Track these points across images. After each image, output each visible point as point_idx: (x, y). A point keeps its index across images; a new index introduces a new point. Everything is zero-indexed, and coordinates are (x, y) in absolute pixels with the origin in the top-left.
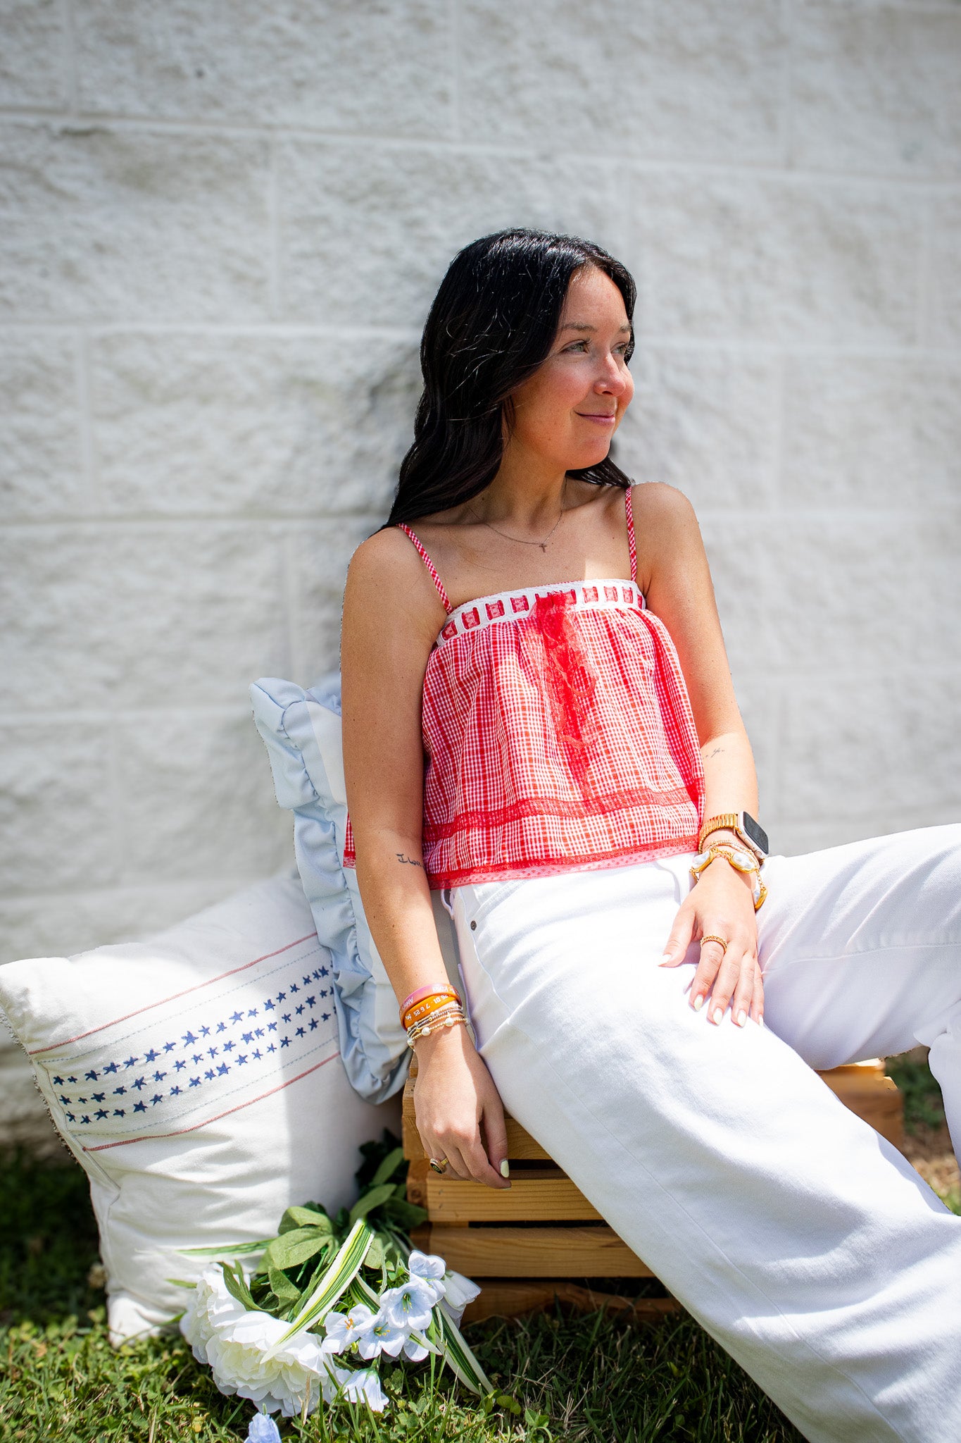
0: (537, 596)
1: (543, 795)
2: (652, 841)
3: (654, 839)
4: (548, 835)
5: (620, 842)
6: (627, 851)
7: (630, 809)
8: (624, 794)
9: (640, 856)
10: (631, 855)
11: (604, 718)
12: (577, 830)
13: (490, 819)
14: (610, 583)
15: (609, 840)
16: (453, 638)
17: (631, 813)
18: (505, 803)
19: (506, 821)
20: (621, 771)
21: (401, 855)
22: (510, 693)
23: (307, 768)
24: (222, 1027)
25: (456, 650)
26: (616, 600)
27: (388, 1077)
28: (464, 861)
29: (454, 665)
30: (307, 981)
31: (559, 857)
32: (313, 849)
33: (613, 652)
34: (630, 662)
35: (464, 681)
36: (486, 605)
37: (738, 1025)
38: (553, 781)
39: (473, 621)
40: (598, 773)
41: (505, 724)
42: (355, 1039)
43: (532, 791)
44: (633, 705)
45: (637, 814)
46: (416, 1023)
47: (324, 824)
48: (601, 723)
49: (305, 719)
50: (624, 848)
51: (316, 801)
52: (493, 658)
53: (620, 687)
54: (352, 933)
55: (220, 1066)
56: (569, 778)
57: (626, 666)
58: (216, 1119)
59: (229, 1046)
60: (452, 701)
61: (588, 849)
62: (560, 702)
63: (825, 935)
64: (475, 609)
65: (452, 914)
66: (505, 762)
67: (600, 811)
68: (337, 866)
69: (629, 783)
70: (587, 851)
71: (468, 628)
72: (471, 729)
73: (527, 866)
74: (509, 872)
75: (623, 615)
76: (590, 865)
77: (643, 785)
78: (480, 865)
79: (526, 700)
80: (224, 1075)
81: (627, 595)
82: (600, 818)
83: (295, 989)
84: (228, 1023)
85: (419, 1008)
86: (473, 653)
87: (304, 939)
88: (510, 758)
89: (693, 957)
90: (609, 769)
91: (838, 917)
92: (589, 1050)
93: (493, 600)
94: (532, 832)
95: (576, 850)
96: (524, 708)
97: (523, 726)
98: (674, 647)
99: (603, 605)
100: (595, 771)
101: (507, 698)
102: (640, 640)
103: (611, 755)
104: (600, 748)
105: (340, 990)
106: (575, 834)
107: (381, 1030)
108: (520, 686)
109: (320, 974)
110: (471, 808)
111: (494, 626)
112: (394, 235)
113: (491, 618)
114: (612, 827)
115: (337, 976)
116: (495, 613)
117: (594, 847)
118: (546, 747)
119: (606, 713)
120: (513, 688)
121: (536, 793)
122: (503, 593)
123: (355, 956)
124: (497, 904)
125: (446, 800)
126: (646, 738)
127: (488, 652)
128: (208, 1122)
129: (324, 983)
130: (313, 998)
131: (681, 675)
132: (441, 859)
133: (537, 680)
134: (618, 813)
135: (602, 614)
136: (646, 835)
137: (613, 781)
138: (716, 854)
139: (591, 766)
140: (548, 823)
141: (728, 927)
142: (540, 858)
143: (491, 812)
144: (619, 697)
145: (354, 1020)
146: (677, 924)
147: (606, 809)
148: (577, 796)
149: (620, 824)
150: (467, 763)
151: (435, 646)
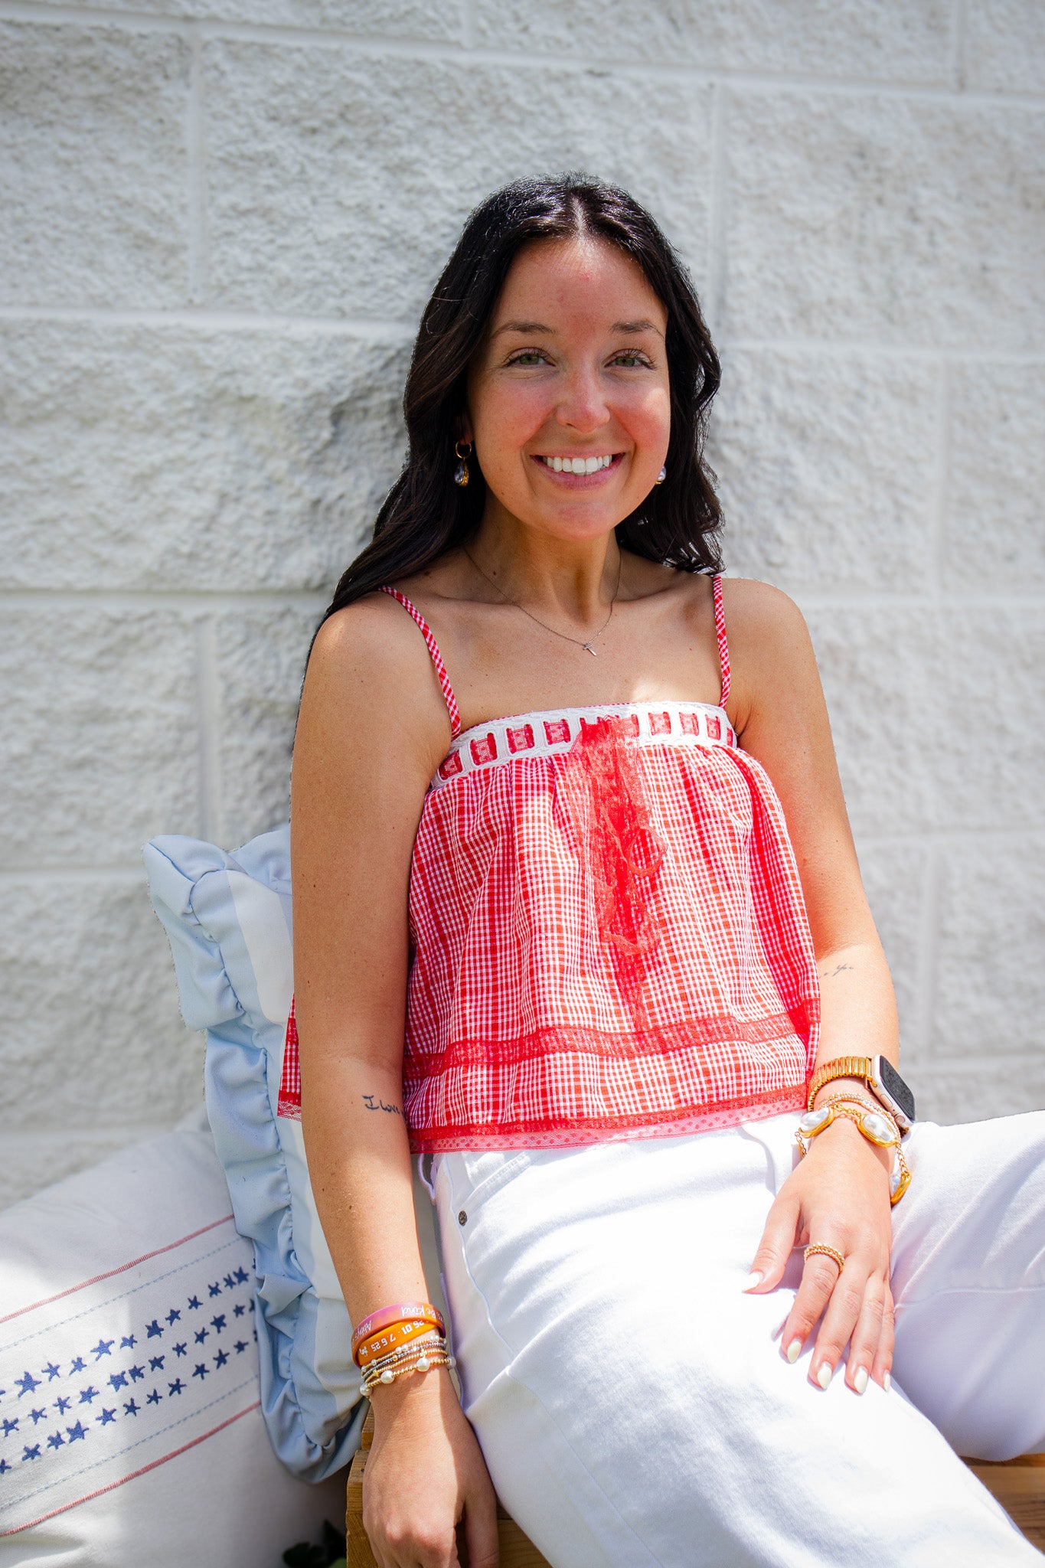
0: (582, 720)
1: (576, 1023)
2: (735, 1096)
3: (739, 1092)
4: (582, 1083)
5: (688, 1096)
6: (697, 1110)
7: (704, 1047)
8: (696, 1024)
9: (717, 1119)
10: (703, 1117)
11: (670, 909)
12: (624, 1076)
13: (500, 1052)
14: (689, 708)
15: (670, 1094)
16: (457, 776)
17: (706, 1053)
18: (522, 1030)
19: (523, 1058)
20: (693, 989)
21: (369, 1098)
22: (538, 866)
23: (228, 969)
24: (79, 1364)
25: (462, 795)
26: (697, 734)
27: (333, 1442)
28: (456, 1113)
29: (457, 817)
30: (214, 1291)
31: (596, 1116)
32: (232, 1089)
33: (689, 809)
34: (714, 826)
35: (471, 843)
36: (508, 730)
37: (854, 1390)
38: (591, 1001)
39: (487, 753)
40: (658, 992)
41: (528, 911)
42: (284, 1380)
43: (561, 1015)
44: (716, 890)
45: (716, 1055)
46: (374, 1362)
47: (251, 1052)
48: (666, 916)
49: (224, 897)
50: (694, 1107)
51: (239, 1018)
52: (515, 811)
53: (697, 862)
54: (286, 1217)
55: (73, 1426)
56: (615, 997)
57: (707, 831)
58: (61, 1512)
59: (88, 1395)
60: (452, 871)
61: (639, 1106)
62: (609, 881)
63: (993, 1253)
64: (490, 736)
65: (433, 1197)
66: (525, 968)
67: (659, 1049)
68: (267, 1116)
69: (704, 1008)
70: (637, 1109)
71: (478, 763)
72: (479, 915)
73: (549, 1129)
74: (522, 1138)
75: (706, 754)
76: (643, 1130)
77: (725, 1011)
78: (480, 1122)
79: (561, 878)
80: (78, 1441)
81: (712, 727)
82: (659, 1060)
83: (195, 1303)
84: (89, 1359)
85: (379, 1339)
86: (486, 801)
87: (214, 1225)
88: (531, 963)
89: (792, 1278)
90: (675, 986)
91: (1012, 1228)
92: (627, 1424)
93: (517, 724)
94: (559, 1077)
95: (621, 1107)
96: (557, 890)
97: (554, 915)
98: (779, 804)
99: (677, 739)
100: (656, 987)
101: (533, 873)
102: (731, 790)
103: (679, 964)
104: (663, 954)
105: (265, 1305)
106: (620, 1083)
107: (321, 1369)
108: (553, 855)
109: (235, 1279)
110: (473, 1035)
111: (519, 762)
112: (372, 186)
113: (514, 750)
114: (676, 1074)
115: (261, 1282)
116: (520, 744)
117: (649, 1104)
118: (582, 950)
119: (674, 901)
120: (543, 858)
121: (566, 1019)
122: (534, 714)
123: (289, 1252)
124: (498, 1187)
125: (436, 1017)
126: (731, 940)
127: (508, 802)
128: (49, 1517)
129: (241, 1294)
130: (223, 1317)
131: (789, 846)
132: (427, 1108)
133: (579, 848)
134: (686, 1053)
135: (677, 751)
136: (727, 1085)
137: (680, 1003)
138: (837, 1114)
139: (649, 980)
140: (583, 1065)
141: (847, 1234)
142: (569, 1117)
143: (502, 1042)
144: (695, 876)
145: (283, 1352)
146: (772, 1222)
147: (669, 1046)
148: (626, 1025)
149: (688, 1070)
150: (472, 968)
151: (430, 789)
